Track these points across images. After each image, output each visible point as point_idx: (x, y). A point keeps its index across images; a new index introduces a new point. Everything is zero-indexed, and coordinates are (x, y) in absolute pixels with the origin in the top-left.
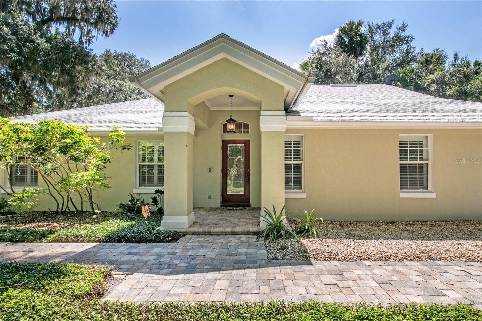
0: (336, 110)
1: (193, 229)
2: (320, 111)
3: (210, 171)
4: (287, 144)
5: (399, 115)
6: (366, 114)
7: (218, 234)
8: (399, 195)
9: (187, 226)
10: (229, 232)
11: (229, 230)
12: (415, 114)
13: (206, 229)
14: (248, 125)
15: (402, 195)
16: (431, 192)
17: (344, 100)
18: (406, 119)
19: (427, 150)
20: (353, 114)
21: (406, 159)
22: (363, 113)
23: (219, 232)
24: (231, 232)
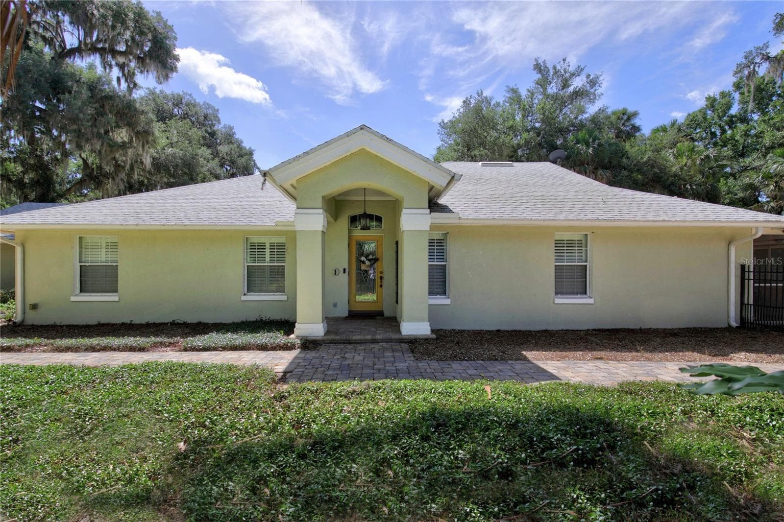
0: (485, 203)
1: (330, 337)
2: (466, 205)
3: (335, 274)
4: (431, 242)
5: (555, 211)
6: (519, 209)
7: (357, 341)
8: (554, 300)
9: (322, 334)
10: (369, 340)
11: (369, 337)
12: (573, 210)
13: (344, 337)
14: (381, 218)
15: (558, 301)
16: (590, 297)
17: (494, 189)
18: (562, 217)
19: (586, 250)
20: (503, 209)
21: (562, 260)
22: (516, 207)
23: (358, 340)
24: (372, 340)
